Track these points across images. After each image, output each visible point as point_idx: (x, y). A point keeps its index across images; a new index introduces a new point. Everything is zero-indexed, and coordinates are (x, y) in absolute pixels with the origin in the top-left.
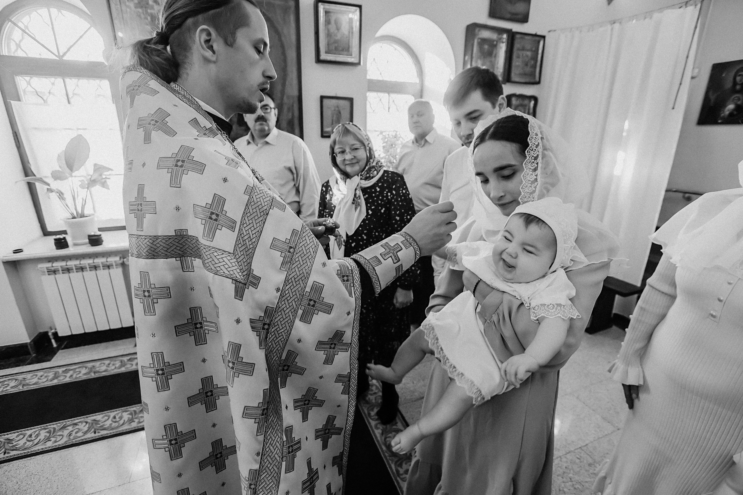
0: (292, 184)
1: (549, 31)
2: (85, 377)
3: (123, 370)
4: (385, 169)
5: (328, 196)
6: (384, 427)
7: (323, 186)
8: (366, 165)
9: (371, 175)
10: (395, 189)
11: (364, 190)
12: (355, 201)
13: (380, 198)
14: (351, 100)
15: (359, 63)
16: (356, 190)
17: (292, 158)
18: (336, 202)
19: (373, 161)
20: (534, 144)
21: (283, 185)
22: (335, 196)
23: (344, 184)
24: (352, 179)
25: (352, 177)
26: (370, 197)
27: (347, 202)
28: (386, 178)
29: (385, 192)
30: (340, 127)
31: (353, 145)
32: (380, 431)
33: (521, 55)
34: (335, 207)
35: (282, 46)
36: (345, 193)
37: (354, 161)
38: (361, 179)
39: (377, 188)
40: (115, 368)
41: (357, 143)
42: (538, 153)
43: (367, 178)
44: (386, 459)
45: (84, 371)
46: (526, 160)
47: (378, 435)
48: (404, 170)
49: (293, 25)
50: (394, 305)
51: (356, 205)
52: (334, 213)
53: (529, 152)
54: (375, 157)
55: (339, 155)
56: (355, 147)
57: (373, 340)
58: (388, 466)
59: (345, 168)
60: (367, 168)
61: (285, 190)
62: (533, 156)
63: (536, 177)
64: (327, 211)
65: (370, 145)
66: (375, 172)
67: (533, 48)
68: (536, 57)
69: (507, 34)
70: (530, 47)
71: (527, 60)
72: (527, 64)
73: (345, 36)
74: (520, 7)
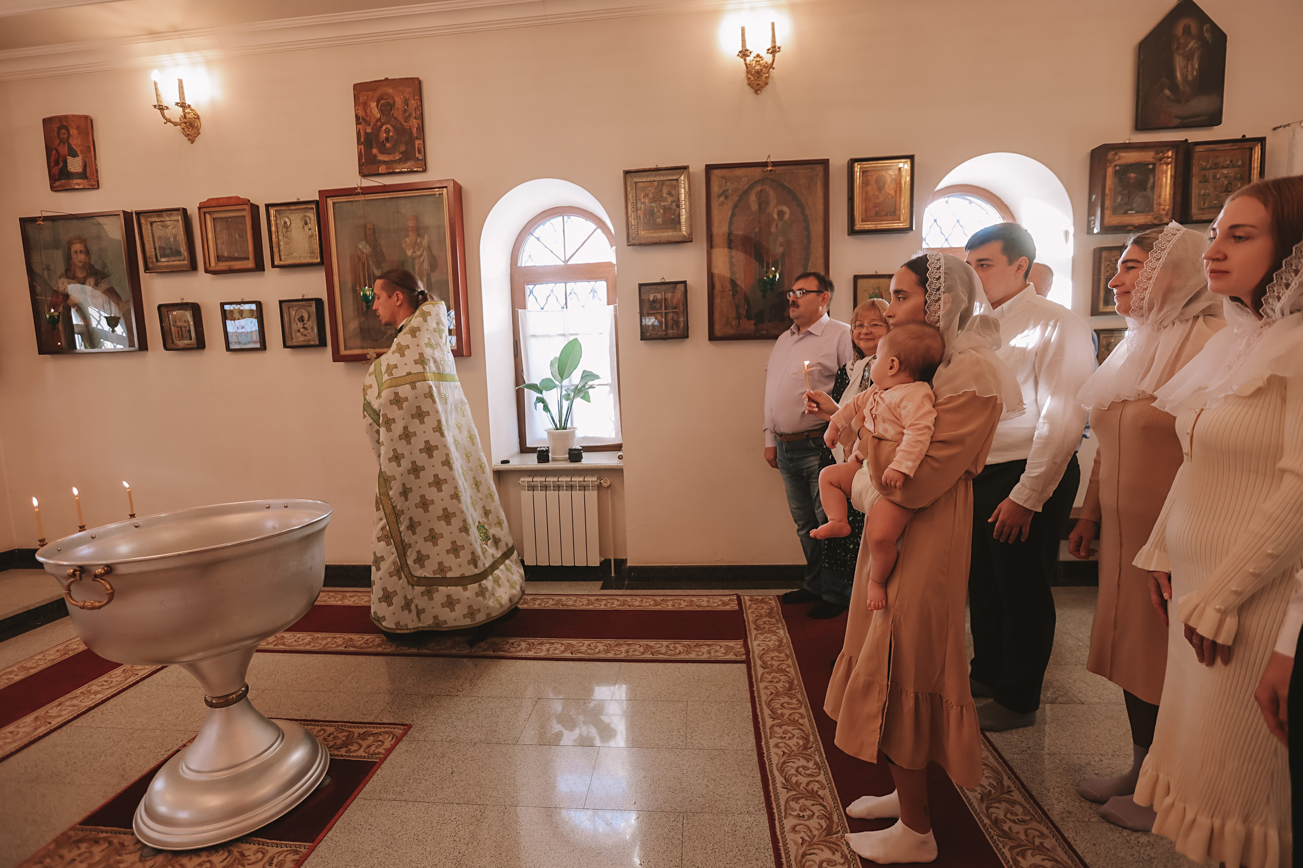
1: (1275, 129)
2: (553, 607)
3: (591, 607)
15: (911, 228)
31: (874, 320)
33: (1211, 175)
40: (583, 605)
45: (551, 602)
49: (820, 193)
67: (1238, 162)
68: (1247, 175)
69: (1174, 150)
70: (1231, 161)
71: (1226, 183)
72: (1227, 188)
73: (890, 197)
74: (1201, 104)
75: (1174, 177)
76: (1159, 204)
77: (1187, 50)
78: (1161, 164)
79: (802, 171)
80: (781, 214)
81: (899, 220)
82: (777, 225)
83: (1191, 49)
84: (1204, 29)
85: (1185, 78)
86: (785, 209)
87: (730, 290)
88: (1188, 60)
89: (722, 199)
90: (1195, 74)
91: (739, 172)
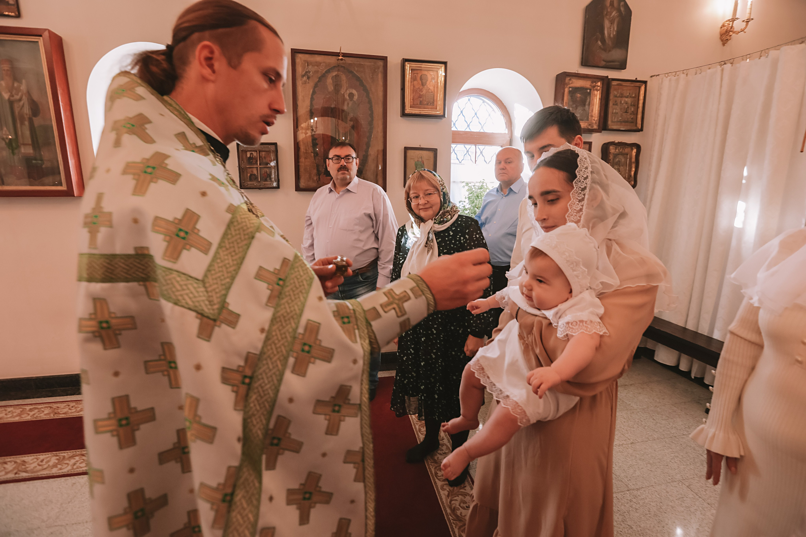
0: (372, 230)
1: (651, 77)
4: (459, 213)
5: (403, 240)
6: (451, 489)
7: (399, 230)
8: (440, 209)
9: (445, 219)
10: (468, 234)
11: (438, 234)
12: (428, 244)
13: (453, 242)
14: (435, 151)
15: (444, 116)
16: (429, 233)
17: (372, 205)
18: (410, 245)
19: (448, 206)
20: (583, 176)
21: (361, 232)
22: (410, 239)
23: (418, 228)
24: (426, 223)
25: (426, 221)
26: (443, 240)
27: (420, 245)
28: (459, 223)
29: (458, 236)
30: (416, 173)
31: (427, 190)
32: (446, 493)
33: (619, 101)
34: (408, 250)
35: (370, 102)
36: (419, 236)
37: (427, 206)
38: (435, 223)
39: (450, 232)
41: (431, 188)
42: (586, 185)
43: (440, 223)
44: (450, 522)
46: (573, 190)
47: (444, 497)
48: (486, 219)
49: (381, 83)
50: (465, 354)
51: (428, 249)
52: (407, 256)
53: (577, 183)
54: (449, 202)
55: (413, 200)
56: (429, 192)
57: (441, 388)
58: (450, 530)
59: (419, 212)
60: (441, 212)
61: (364, 237)
62: (580, 187)
63: (581, 207)
64: (401, 254)
65: (444, 190)
66: (449, 216)
67: (633, 94)
68: (637, 103)
69: (602, 82)
70: (630, 94)
71: (626, 107)
72: (626, 111)
73: (430, 91)
74: (616, 54)
75: (601, 99)
76: (592, 116)
77: (611, 16)
78: (594, 90)
79: (367, 63)
80: (351, 95)
81: (436, 109)
82: (348, 104)
83: (613, 16)
84: (621, 5)
85: (609, 35)
86: (354, 92)
87: (312, 152)
88: (611, 23)
89: (305, 78)
90: (614, 33)
91: (318, 58)
